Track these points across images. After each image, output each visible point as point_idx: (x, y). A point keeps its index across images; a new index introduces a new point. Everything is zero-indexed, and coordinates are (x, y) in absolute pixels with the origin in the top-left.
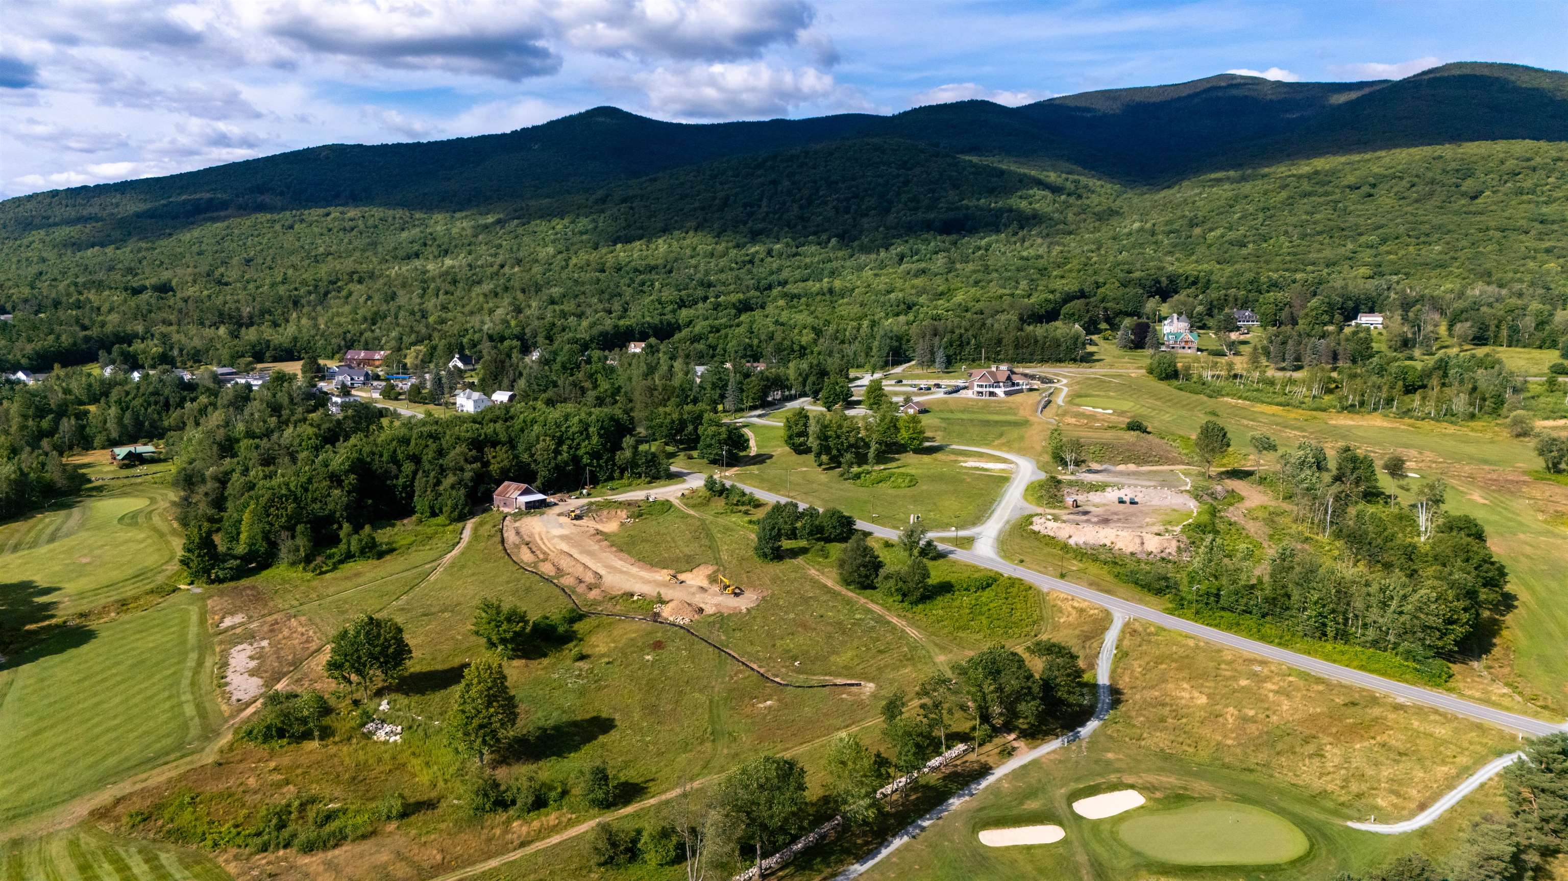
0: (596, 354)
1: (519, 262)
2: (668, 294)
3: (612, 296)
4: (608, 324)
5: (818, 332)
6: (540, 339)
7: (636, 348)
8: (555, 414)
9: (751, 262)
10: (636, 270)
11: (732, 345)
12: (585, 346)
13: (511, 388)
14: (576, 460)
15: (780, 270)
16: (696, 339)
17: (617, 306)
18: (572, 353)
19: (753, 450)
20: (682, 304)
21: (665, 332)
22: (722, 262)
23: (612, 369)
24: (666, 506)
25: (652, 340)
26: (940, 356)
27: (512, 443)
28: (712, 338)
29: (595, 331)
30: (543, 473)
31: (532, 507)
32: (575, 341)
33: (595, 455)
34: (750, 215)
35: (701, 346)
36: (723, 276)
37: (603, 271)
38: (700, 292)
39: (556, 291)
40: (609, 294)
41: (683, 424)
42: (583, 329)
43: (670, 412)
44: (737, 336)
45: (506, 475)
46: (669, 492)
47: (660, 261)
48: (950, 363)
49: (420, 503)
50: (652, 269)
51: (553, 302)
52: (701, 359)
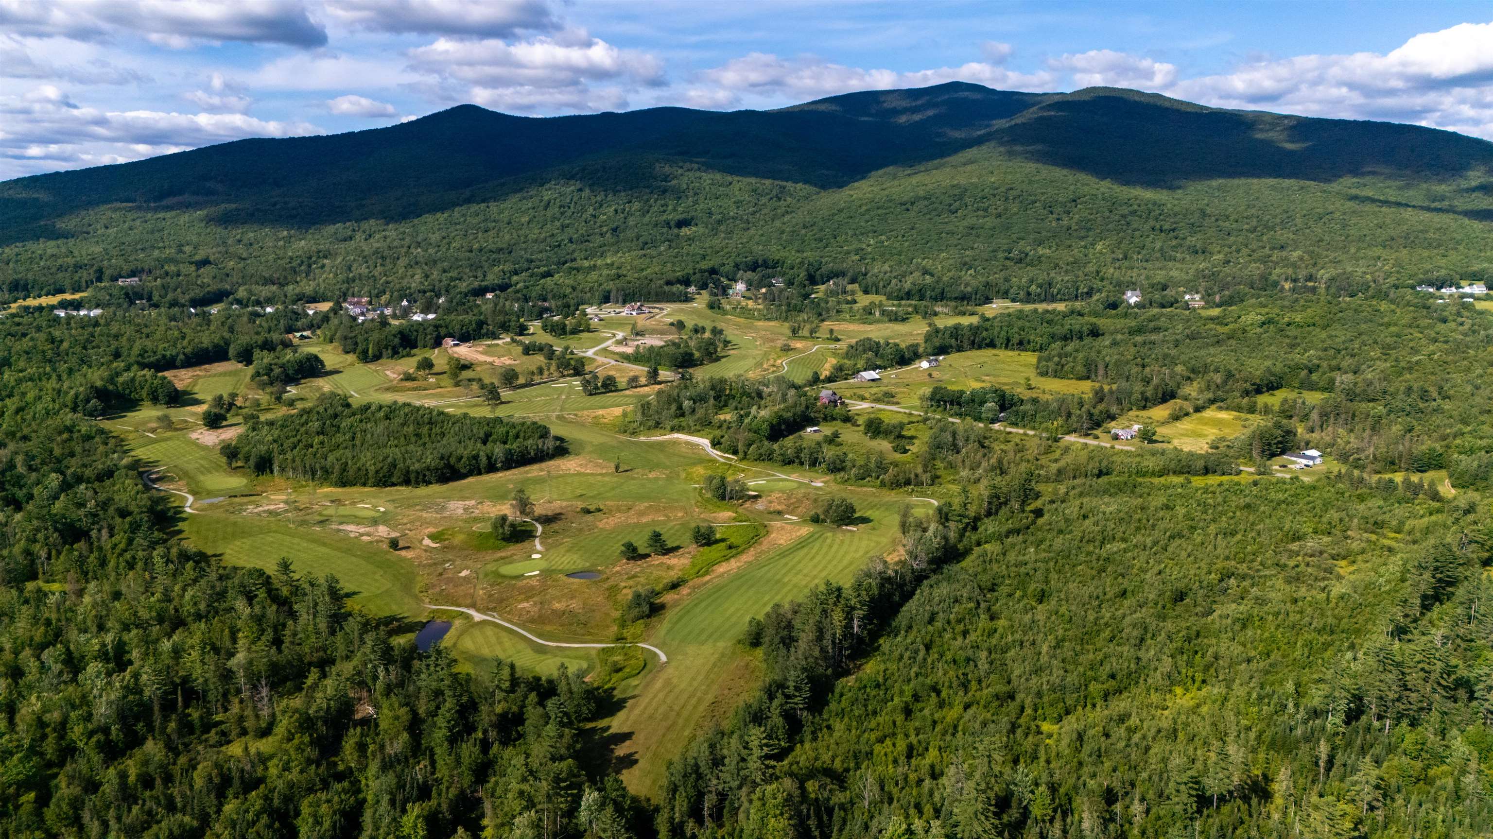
0: (472, 298)
1: (419, 245)
2: (508, 267)
3: (477, 268)
4: (476, 284)
5: (574, 289)
6: (443, 292)
7: (489, 296)
8: (461, 318)
9: (559, 246)
10: (491, 251)
11: (534, 294)
12: (466, 295)
13: (435, 313)
14: (468, 332)
15: (574, 251)
16: (517, 292)
17: (480, 274)
18: (461, 298)
19: (531, 331)
20: (516, 273)
21: (503, 288)
22: (542, 246)
23: (479, 306)
24: (498, 345)
25: (498, 292)
26: (620, 299)
27: (447, 327)
28: (525, 291)
29: (470, 288)
30: (457, 336)
31: (455, 345)
32: (461, 293)
33: (474, 330)
34: (562, 214)
35: (519, 295)
36: (540, 256)
37: (471, 251)
38: (525, 265)
39: (446, 264)
40: (476, 267)
41: (505, 322)
42: (463, 286)
43: (501, 318)
44: (536, 291)
45: (446, 336)
46: (500, 342)
47: (505, 246)
48: (624, 302)
49: (420, 344)
50: (500, 250)
51: (445, 271)
52: (518, 300)
